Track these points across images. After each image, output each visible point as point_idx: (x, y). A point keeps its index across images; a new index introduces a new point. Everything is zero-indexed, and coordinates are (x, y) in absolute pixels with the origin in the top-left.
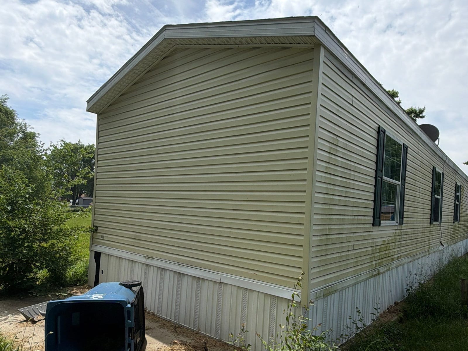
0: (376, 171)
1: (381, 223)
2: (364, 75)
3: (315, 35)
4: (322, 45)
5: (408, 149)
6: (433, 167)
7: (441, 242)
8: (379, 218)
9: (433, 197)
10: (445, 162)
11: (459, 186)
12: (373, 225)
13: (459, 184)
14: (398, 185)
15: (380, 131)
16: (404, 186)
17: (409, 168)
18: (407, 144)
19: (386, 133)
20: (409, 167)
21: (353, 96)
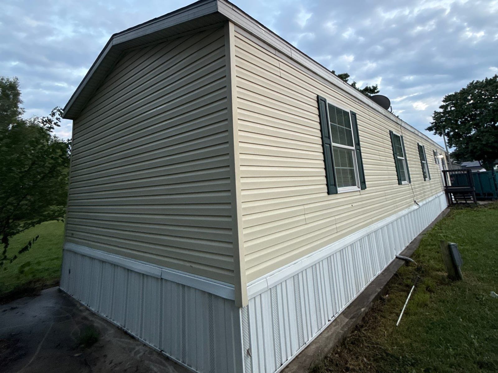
0: (322, 138)
1: (338, 190)
2: (289, 50)
3: (219, 11)
4: (231, 21)
5: (357, 115)
6: (390, 131)
7: (415, 201)
8: (335, 185)
9: (396, 158)
10: (401, 125)
11: (421, 147)
12: (329, 193)
13: (420, 144)
14: (353, 150)
15: (319, 100)
16: (360, 150)
17: (362, 134)
18: (354, 111)
19: (328, 102)
20: (362, 132)
21: (279, 68)
